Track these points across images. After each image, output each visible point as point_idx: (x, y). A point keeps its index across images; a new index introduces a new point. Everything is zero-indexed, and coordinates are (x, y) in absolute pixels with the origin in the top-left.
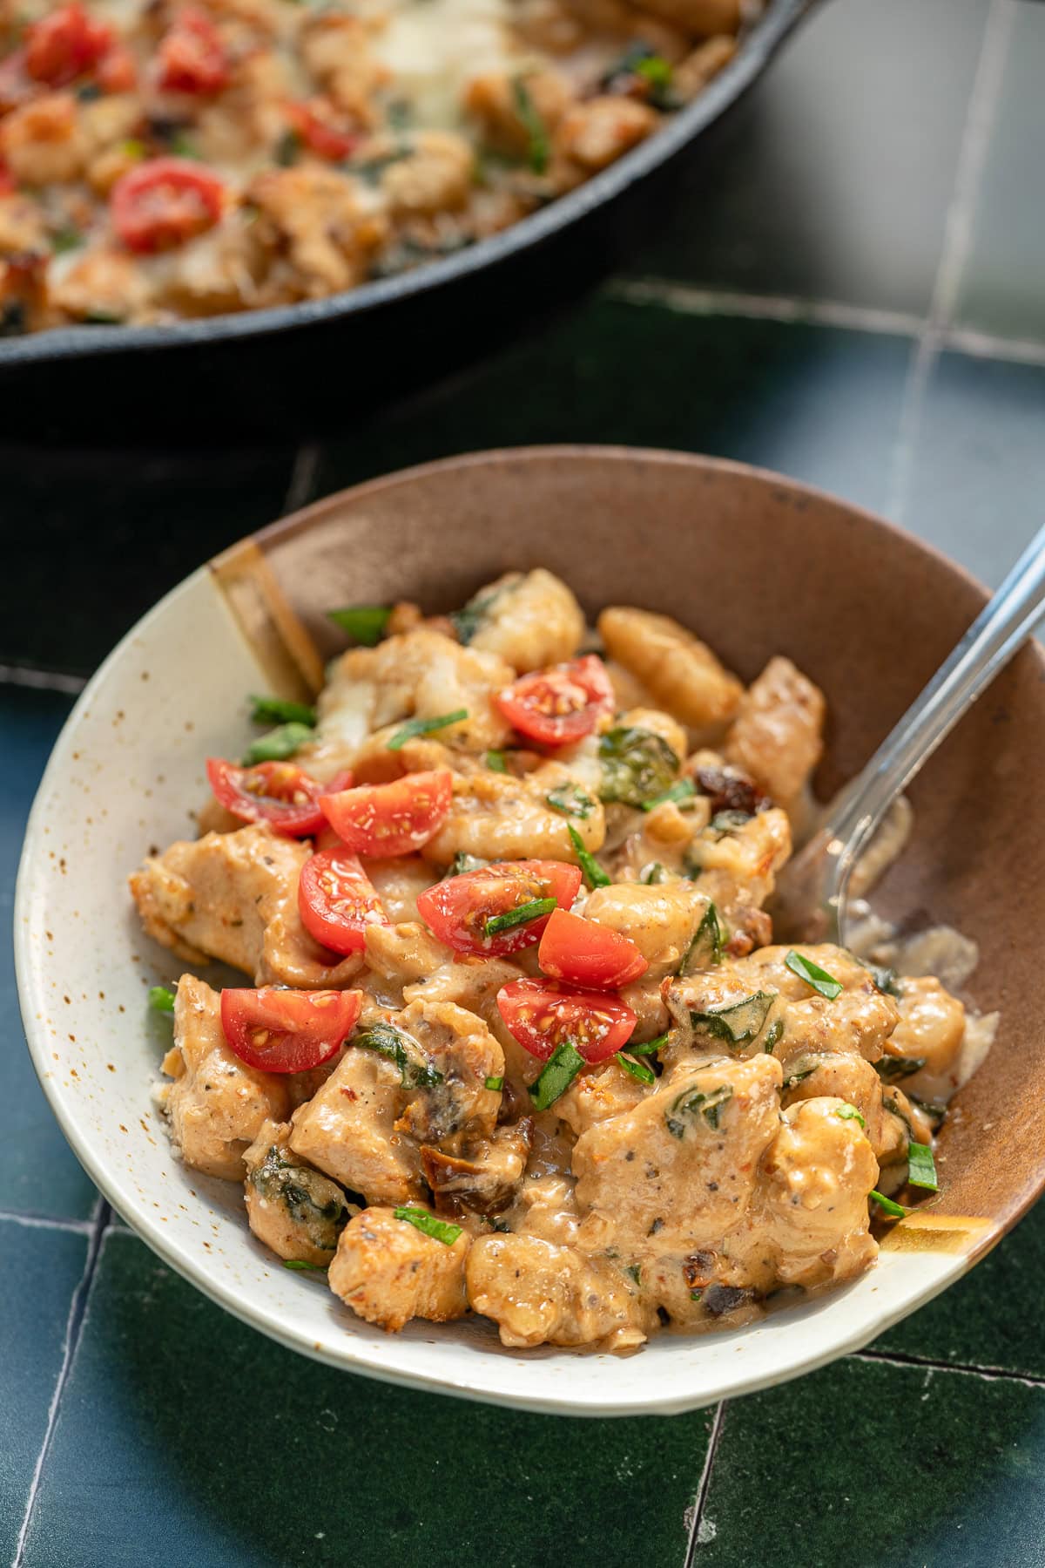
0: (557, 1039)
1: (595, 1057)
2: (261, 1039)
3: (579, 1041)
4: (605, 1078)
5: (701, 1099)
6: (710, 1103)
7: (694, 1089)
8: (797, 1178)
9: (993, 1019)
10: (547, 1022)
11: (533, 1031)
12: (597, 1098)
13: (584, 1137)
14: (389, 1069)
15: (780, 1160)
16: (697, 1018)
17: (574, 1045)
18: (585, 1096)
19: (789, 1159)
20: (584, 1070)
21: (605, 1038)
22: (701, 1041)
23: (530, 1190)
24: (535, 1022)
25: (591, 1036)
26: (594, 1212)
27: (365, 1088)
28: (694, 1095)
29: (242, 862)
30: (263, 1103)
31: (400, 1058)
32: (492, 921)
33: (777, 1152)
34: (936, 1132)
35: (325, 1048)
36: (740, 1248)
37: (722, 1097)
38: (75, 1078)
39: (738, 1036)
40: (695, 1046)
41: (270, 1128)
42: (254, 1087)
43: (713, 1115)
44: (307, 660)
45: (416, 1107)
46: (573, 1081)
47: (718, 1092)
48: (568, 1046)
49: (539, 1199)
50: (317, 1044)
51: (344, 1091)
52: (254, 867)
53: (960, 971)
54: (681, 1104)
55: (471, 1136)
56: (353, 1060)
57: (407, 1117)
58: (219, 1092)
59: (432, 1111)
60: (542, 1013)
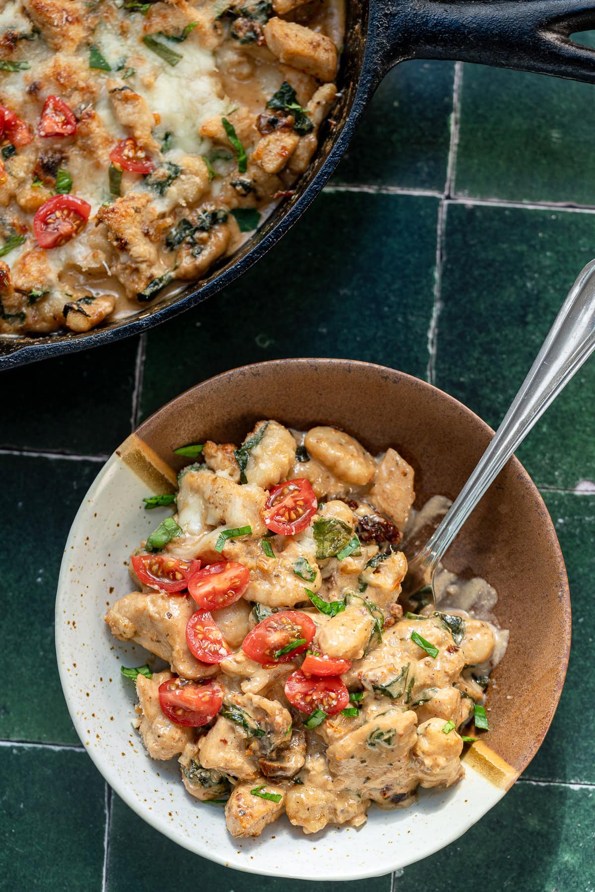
0: (314, 706)
1: (332, 713)
2: (180, 712)
3: (324, 707)
4: (336, 722)
5: (382, 734)
6: (386, 737)
7: (378, 729)
8: (428, 762)
9: (506, 632)
10: (308, 699)
11: (303, 703)
12: (335, 731)
13: (331, 748)
14: (240, 730)
15: (419, 753)
16: (375, 688)
17: (322, 709)
18: (330, 731)
19: (423, 752)
20: (327, 718)
21: (335, 706)
22: (378, 697)
23: (309, 766)
24: (303, 699)
25: (330, 705)
26: (339, 777)
27: (230, 737)
28: (379, 732)
29: (157, 616)
30: (184, 738)
31: (245, 726)
32: (277, 653)
33: (418, 749)
34: (485, 692)
35: (210, 718)
36: (405, 781)
37: (391, 734)
38: (98, 739)
39: (395, 695)
40: (376, 699)
41: (189, 748)
42: (179, 731)
43: (388, 741)
44: (168, 474)
45: (255, 745)
46: (324, 722)
47: (389, 731)
48: (319, 710)
49: (313, 769)
50: (206, 717)
51: (221, 740)
52: (163, 620)
53: (489, 603)
54: (373, 736)
55: (282, 751)
56: (222, 723)
57: (251, 750)
58: (164, 740)
59: (262, 748)
60: (306, 695)
